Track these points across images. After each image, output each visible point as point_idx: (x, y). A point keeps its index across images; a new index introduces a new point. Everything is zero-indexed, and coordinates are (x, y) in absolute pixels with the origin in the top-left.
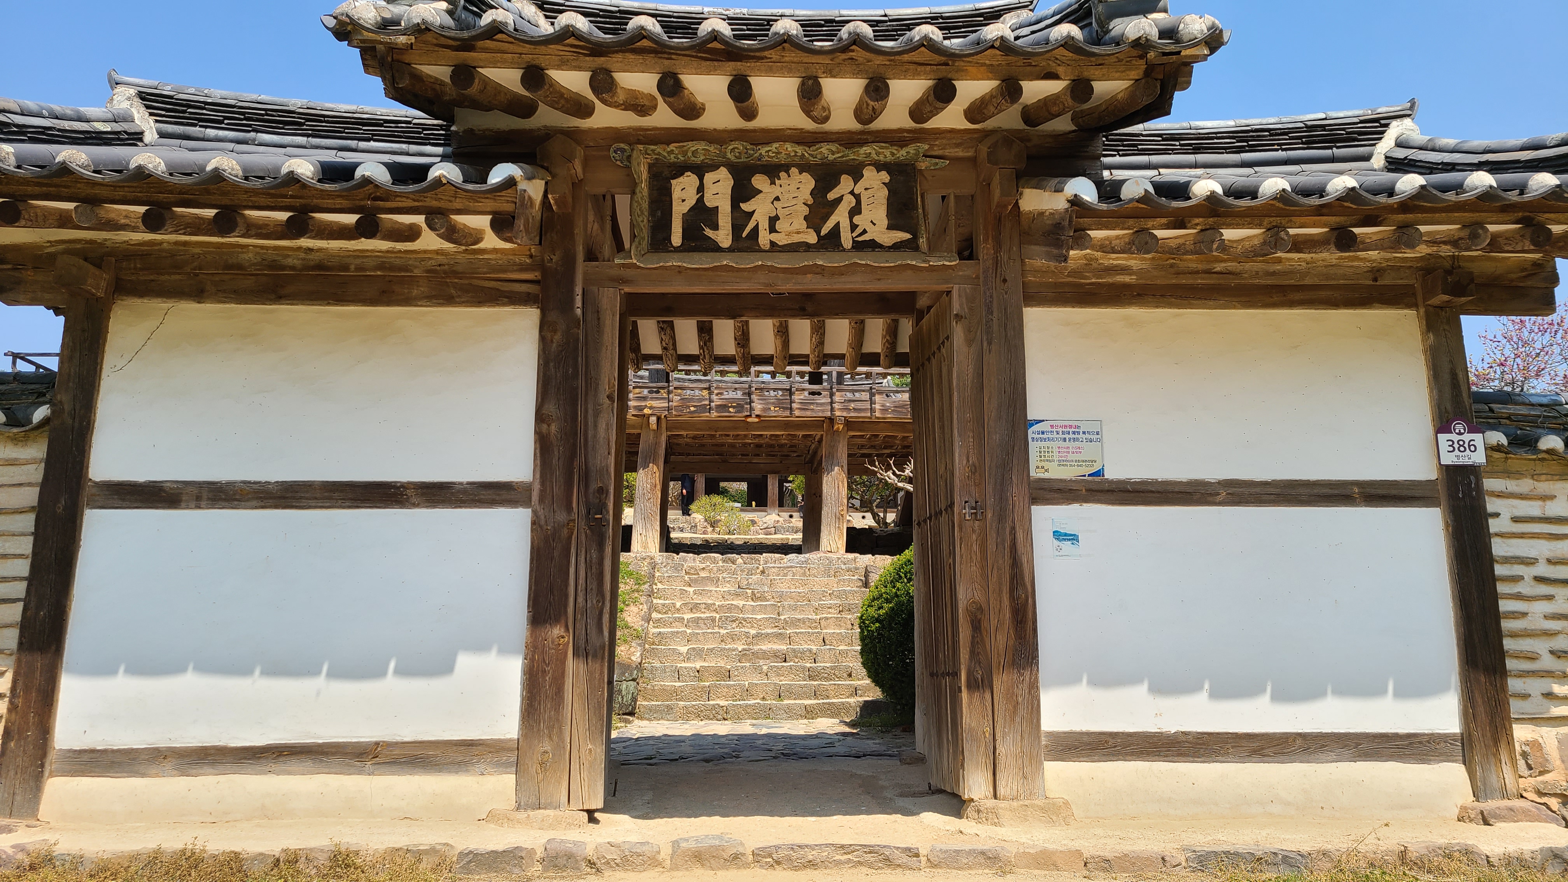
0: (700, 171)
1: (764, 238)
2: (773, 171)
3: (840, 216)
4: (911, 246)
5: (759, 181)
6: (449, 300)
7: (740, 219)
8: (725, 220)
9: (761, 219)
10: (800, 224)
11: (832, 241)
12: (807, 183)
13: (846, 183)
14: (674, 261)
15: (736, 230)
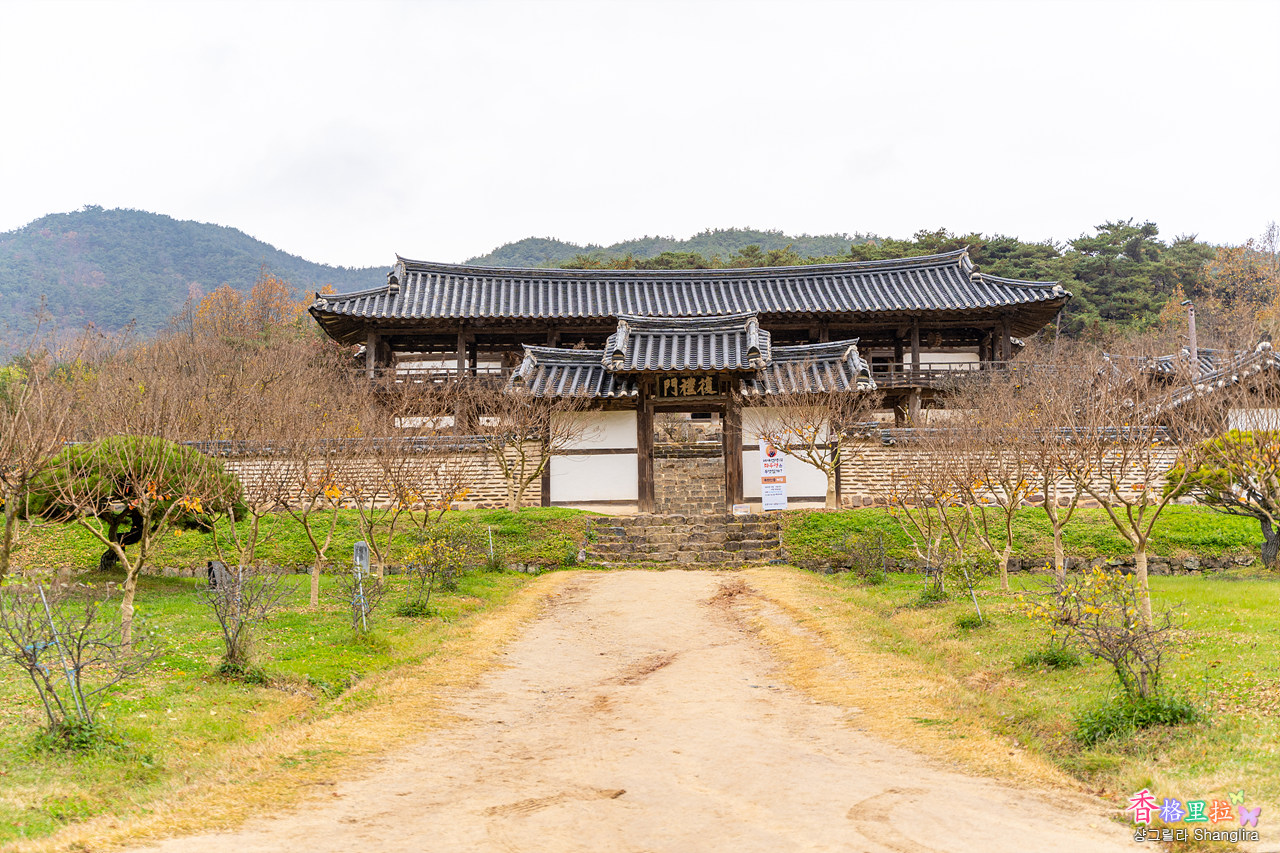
0: (670, 378)
1: (685, 394)
2: (686, 378)
3: (701, 388)
4: (717, 394)
5: (683, 380)
6: (618, 409)
7: (679, 389)
8: (676, 390)
9: (684, 389)
10: (692, 390)
11: (699, 394)
12: (694, 380)
13: (703, 380)
14: (665, 400)
15: (679, 392)
